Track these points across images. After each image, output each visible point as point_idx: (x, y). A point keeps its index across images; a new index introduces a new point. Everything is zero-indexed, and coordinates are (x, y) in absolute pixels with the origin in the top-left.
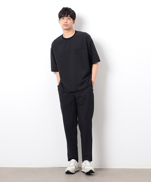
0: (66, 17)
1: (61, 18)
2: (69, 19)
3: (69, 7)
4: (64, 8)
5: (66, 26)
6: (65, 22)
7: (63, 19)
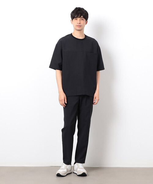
0: (79, 18)
1: (74, 19)
2: (82, 19)
3: (81, 7)
4: (76, 8)
5: (79, 26)
6: (79, 23)
7: (76, 19)
